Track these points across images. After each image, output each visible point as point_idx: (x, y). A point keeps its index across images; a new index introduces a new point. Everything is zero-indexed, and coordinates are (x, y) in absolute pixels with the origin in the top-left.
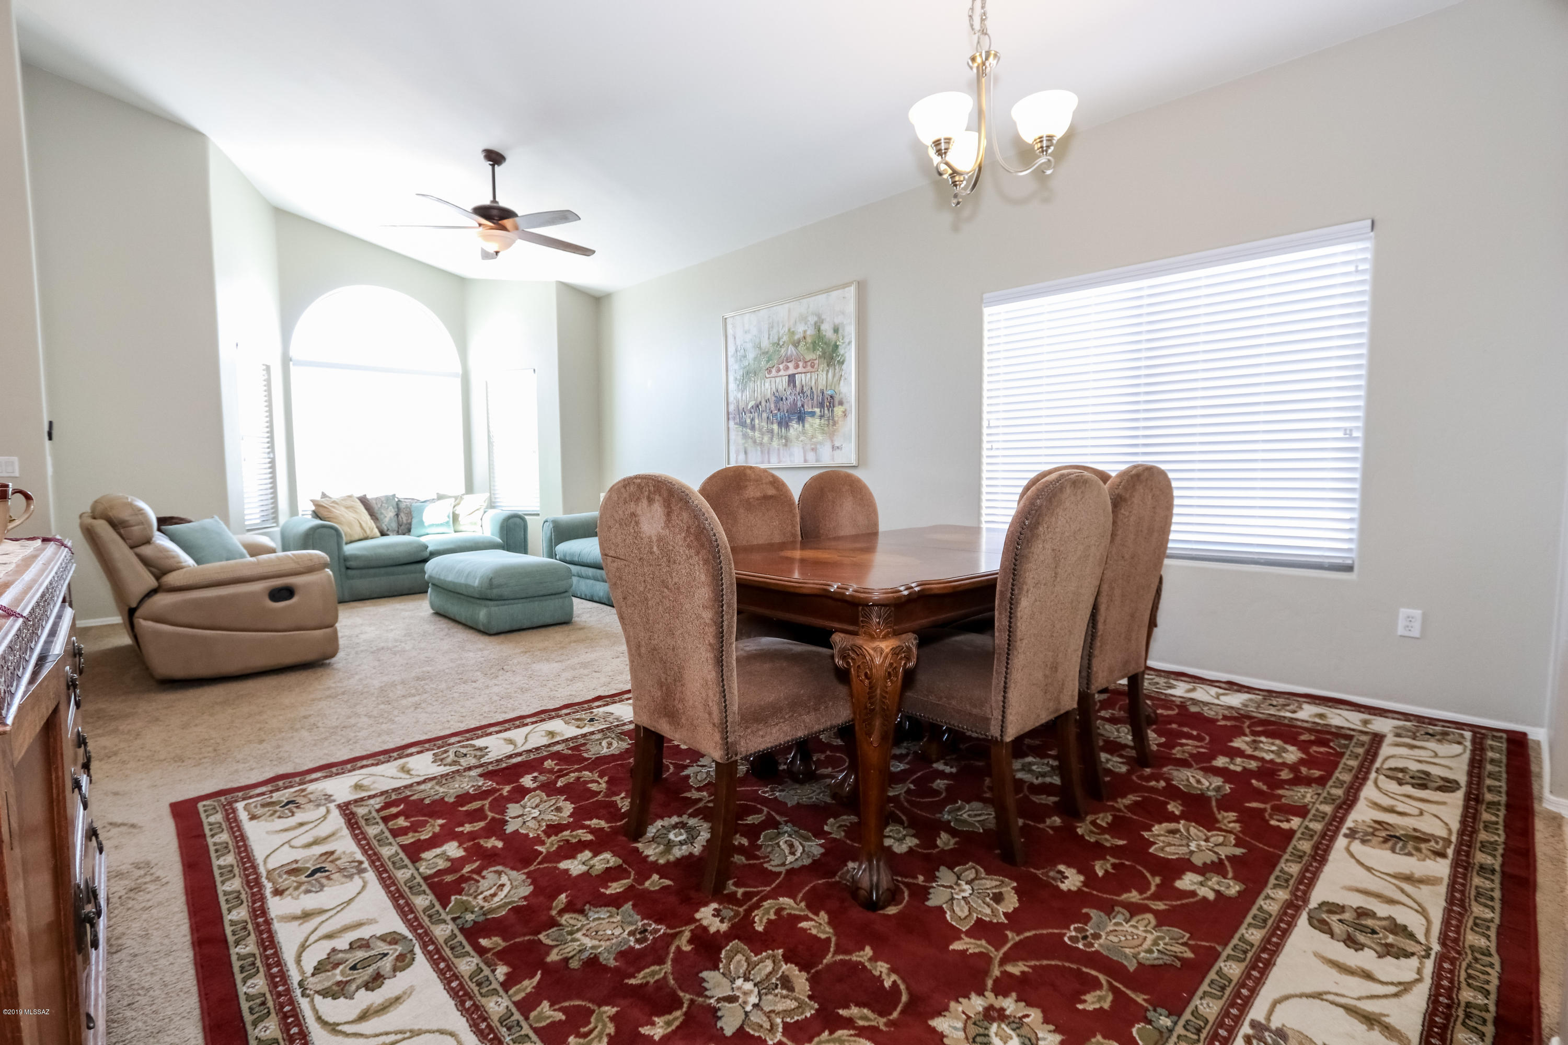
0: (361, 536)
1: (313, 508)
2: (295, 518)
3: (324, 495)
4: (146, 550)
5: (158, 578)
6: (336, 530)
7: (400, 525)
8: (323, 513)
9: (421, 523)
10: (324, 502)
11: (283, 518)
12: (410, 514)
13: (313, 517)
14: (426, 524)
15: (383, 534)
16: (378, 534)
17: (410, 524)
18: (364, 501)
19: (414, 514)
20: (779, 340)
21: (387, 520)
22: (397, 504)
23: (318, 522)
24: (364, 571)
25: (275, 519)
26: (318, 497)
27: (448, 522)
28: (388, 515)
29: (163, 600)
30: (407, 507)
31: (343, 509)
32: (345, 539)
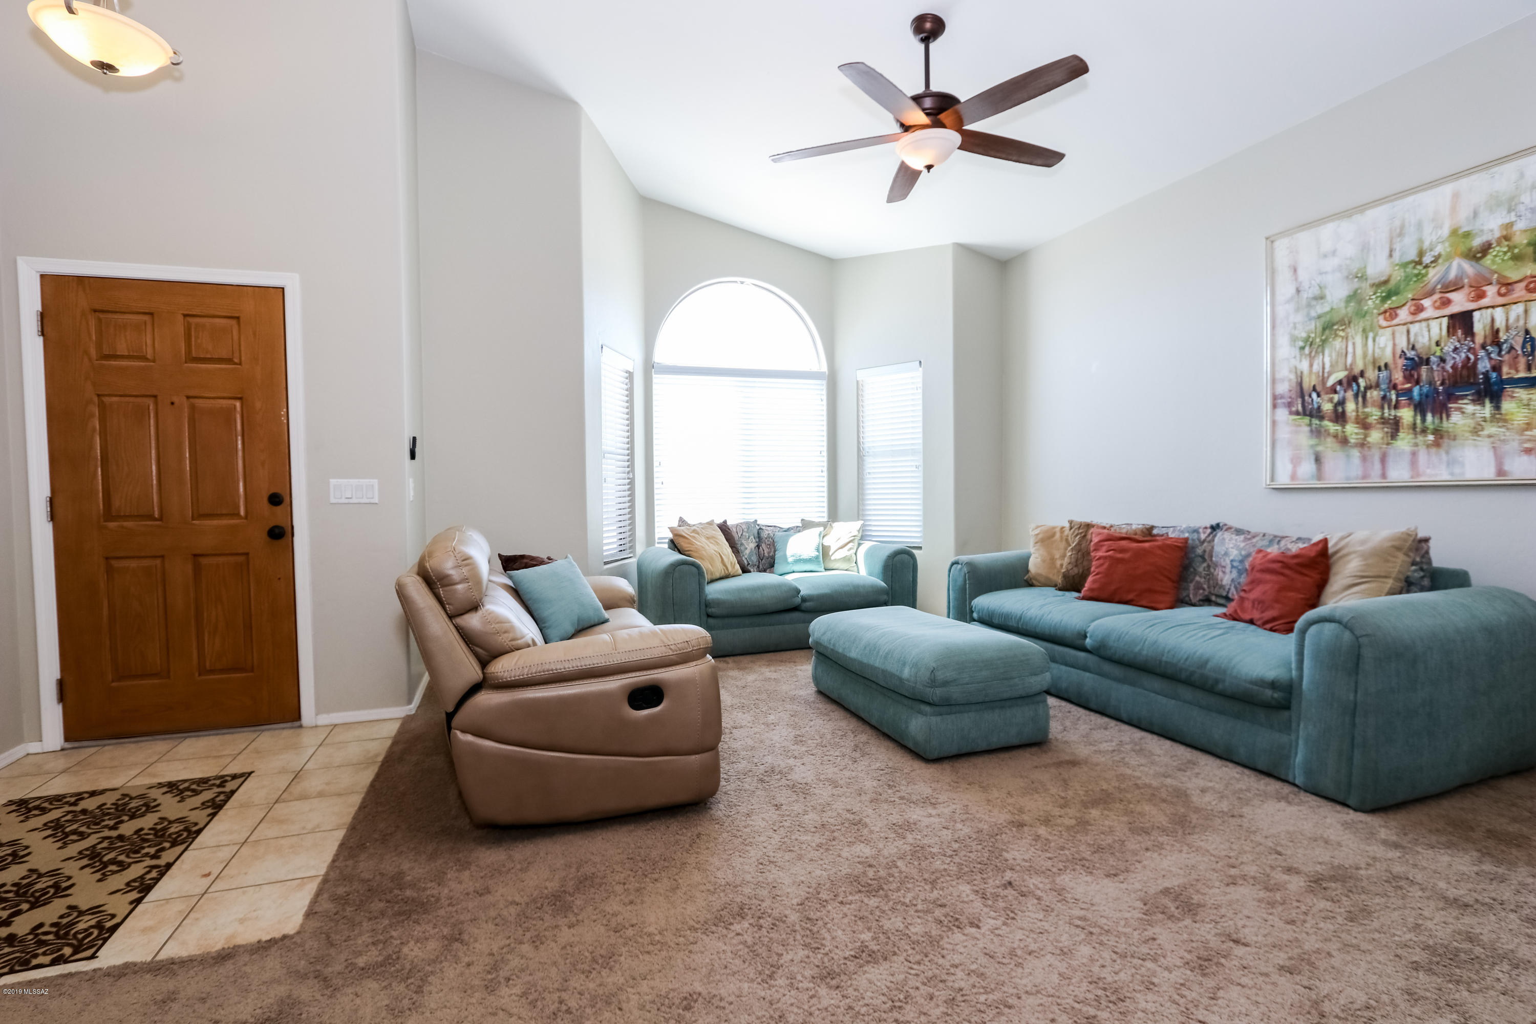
0: (723, 574)
1: (671, 536)
2: (652, 548)
3: (682, 522)
4: (473, 621)
5: (484, 664)
6: (698, 567)
7: (760, 558)
8: (683, 544)
9: (785, 558)
10: (683, 530)
11: (640, 549)
12: (773, 545)
13: (670, 548)
14: (790, 560)
15: (745, 570)
16: (740, 571)
17: (773, 558)
18: (724, 528)
19: (778, 546)
20: (1421, 254)
21: (747, 552)
22: (758, 533)
23: (678, 557)
24: (727, 621)
25: (632, 548)
26: (675, 524)
27: (817, 557)
28: (749, 546)
29: (487, 699)
30: (769, 537)
31: (703, 539)
32: (707, 577)
